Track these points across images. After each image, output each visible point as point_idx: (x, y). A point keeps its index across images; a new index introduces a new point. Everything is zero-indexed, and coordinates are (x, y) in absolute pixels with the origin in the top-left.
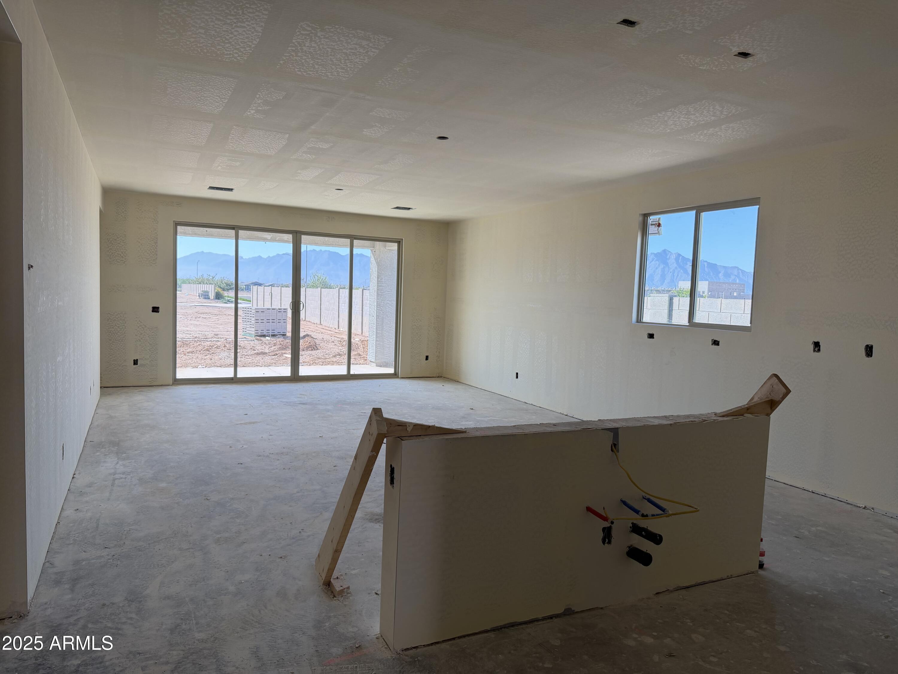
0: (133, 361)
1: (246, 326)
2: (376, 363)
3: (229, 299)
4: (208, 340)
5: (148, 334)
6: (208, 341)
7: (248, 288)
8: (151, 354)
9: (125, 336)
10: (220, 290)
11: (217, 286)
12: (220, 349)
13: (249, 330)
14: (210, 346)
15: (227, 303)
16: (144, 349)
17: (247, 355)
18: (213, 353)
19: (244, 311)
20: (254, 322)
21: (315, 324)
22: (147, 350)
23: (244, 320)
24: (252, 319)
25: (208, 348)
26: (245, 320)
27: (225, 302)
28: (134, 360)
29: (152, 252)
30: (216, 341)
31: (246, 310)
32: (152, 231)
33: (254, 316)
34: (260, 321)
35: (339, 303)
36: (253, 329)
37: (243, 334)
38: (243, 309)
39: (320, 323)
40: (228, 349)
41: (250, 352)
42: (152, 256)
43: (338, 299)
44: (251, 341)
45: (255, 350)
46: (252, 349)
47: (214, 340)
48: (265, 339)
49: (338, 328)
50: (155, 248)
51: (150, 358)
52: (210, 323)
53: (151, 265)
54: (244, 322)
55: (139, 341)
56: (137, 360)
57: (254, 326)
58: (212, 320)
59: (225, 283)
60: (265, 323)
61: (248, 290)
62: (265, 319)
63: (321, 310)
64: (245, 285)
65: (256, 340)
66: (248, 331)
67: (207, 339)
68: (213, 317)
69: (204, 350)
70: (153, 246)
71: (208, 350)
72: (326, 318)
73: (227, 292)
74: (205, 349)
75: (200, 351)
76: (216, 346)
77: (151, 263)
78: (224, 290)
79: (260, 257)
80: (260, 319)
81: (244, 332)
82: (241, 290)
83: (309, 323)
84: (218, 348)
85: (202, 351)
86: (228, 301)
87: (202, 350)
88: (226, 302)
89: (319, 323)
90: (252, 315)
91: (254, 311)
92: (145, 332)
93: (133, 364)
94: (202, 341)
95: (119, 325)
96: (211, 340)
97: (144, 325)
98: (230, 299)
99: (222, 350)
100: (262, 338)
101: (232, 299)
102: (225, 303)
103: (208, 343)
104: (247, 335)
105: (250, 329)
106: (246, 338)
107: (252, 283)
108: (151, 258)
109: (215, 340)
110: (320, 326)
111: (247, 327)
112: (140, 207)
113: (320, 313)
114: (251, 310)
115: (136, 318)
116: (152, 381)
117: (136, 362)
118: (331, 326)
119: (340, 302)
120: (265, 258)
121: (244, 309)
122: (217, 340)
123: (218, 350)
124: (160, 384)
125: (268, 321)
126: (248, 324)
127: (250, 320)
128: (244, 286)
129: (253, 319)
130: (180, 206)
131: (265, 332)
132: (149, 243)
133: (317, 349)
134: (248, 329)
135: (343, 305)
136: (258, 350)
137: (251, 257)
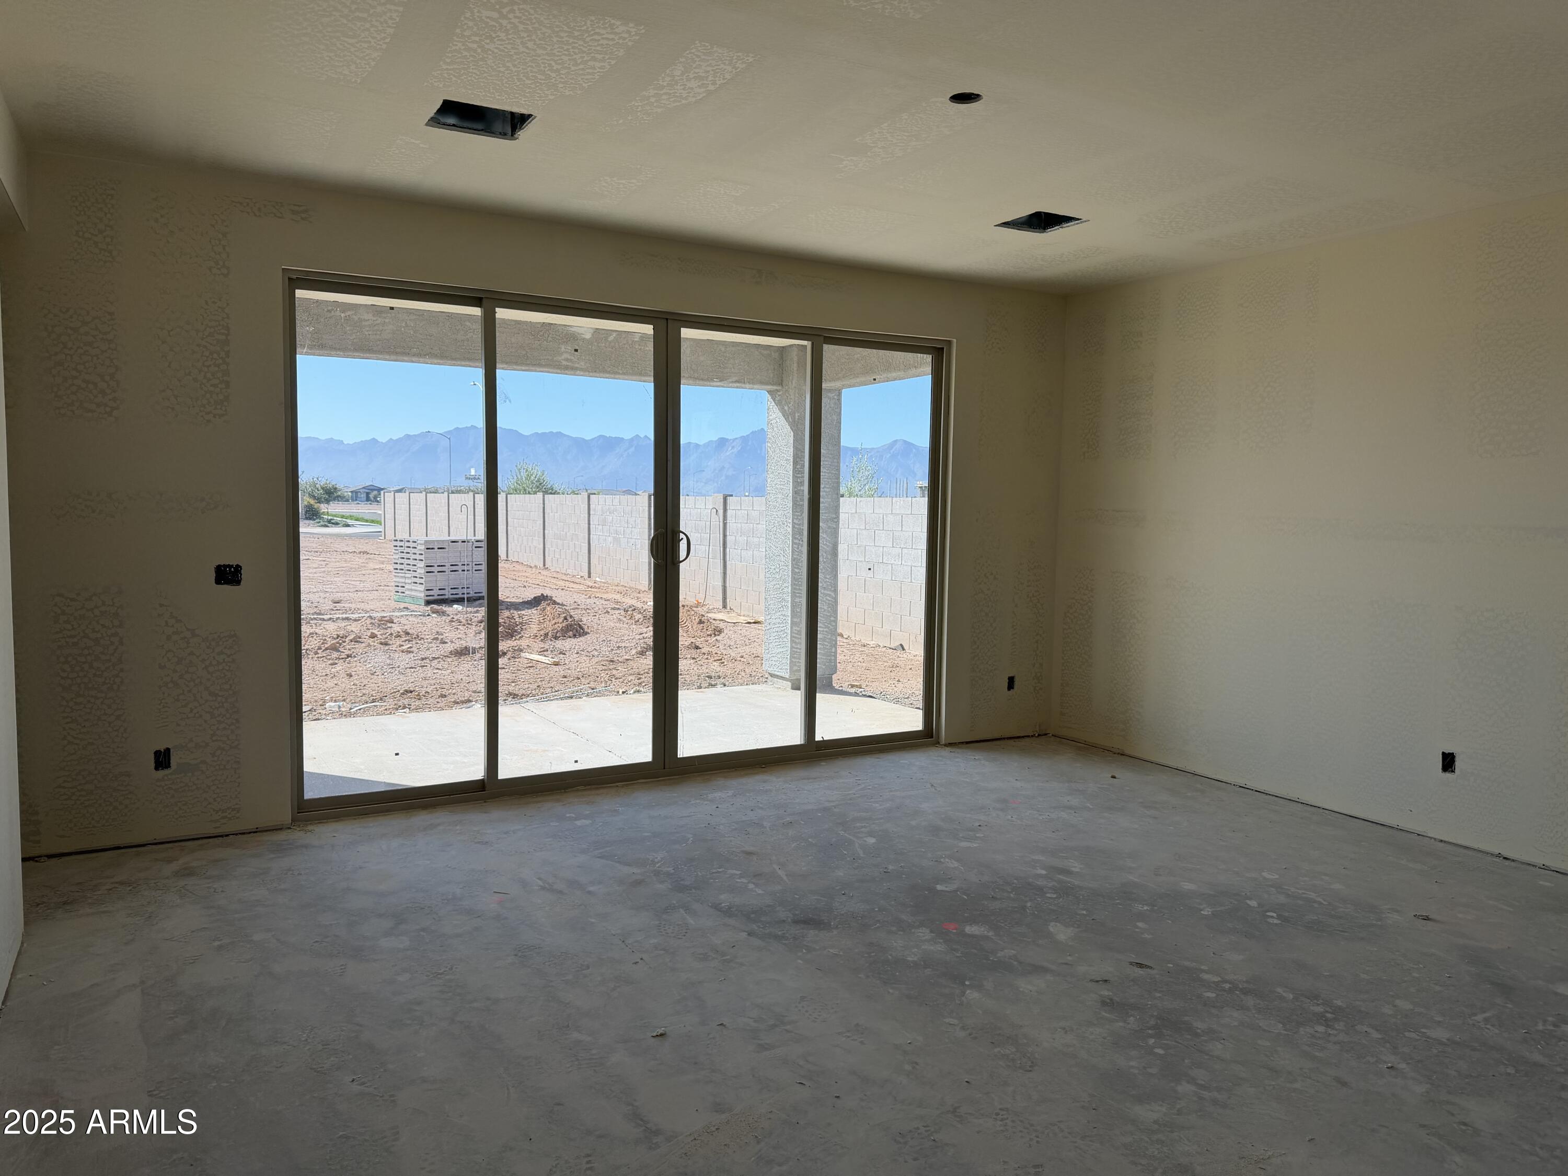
0: (153, 756)
1: (403, 580)
2: (790, 681)
3: (330, 518)
4: (326, 617)
5: (203, 660)
6: (324, 620)
7: (357, 497)
8: (218, 729)
9: (122, 670)
10: (312, 502)
11: (307, 495)
12: (363, 645)
13: (412, 590)
14: (338, 636)
15: (327, 526)
16: (191, 711)
17: (434, 658)
18: (348, 656)
19: (398, 548)
20: (423, 571)
21: (531, 567)
22: (201, 716)
23: (399, 566)
24: (418, 565)
25: (335, 641)
26: (402, 567)
27: (323, 523)
28: (157, 754)
29: (209, 375)
30: (343, 619)
31: (402, 544)
32: (207, 303)
33: (422, 557)
34: (436, 569)
35: (589, 524)
36: (422, 588)
37: (396, 598)
38: (395, 543)
39: (544, 565)
40: (381, 644)
41: (436, 650)
42: (212, 389)
43: (587, 516)
44: (424, 616)
45: (446, 643)
46: (437, 639)
47: (337, 616)
48: (451, 609)
49: (589, 577)
50: (221, 361)
51: (213, 741)
52: (311, 570)
53: (209, 421)
54: (398, 571)
55: (170, 685)
56: (168, 750)
57: (422, 581)
58: (315, 566)
59: (323, 488)
60: (447, 573)
61: (356, 500)
62: (448, 565)
63: (544, 538)
64: (352, 492)
65: (433, 612)
66: (407, 592)
67: (320, 614)
68: (314, 558)
69: (326, 649)
70: (215, 356)
71: (334, 648)
72: (557, 556)
73: (326, 505)
74: (326, 646)
75: (316, 653)
76: (351, 637)
77: (208, 413)
78: (319, 501)
79: (374, 440)
80: (436, 565)
81: (399, 594)
82: (345, 501)
83: (518, 567)
84: (357, 642)
85: (319, 651)
86: (329, 521)
87: (320, 648)
88: (326, 523)
89: (542, 566)
90: (418, 557)
91: (423, 547)
92: (192, 653)
93: (153, 765)
94: (312, 620)
95: (99, 635)
96: (331, 616)
97: (188, 630)
98: (332, 518)
99: (369, 645)
100: (444, 608)
101: (335, 518)
102: (322, 526)
103: (331, 626)
104: (407, 600)
105: (413, 588)
106: (407, 608)
107: (364, 488)
108: (208, 396)
109: (340, 616)
110: (545, 572)
111: (406, 583)
112: (162, 216)
113: (542, 546)
114: (414, 545)
115: (161, 605)
116: (223, 818)
117: (162, 760)
118: (569, 571)
119: (591, 523)
120: (384, 442)
121: (399, 544)
122: (344, 616)
123: (359, 648)
124: (251, 826)
125: (454, 568)
126: (407, 575)
127: (412, 568)
128: (350, 494)
129: (422, 564)
130: (302, 219)
131: (447, 593)
132: (199, 345)
133: (587, 633)
134: (407, 587)
135: (600, 527)
136: (452, 642)
137: (358, 440)
